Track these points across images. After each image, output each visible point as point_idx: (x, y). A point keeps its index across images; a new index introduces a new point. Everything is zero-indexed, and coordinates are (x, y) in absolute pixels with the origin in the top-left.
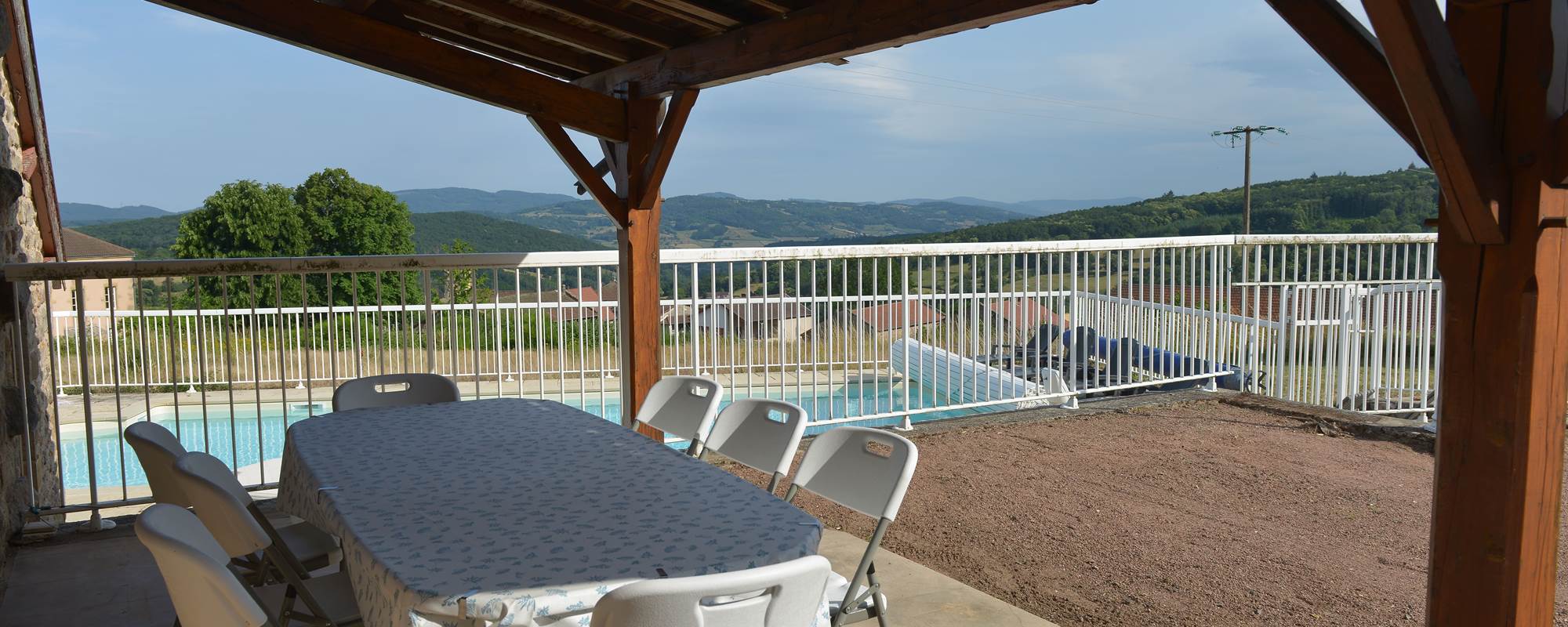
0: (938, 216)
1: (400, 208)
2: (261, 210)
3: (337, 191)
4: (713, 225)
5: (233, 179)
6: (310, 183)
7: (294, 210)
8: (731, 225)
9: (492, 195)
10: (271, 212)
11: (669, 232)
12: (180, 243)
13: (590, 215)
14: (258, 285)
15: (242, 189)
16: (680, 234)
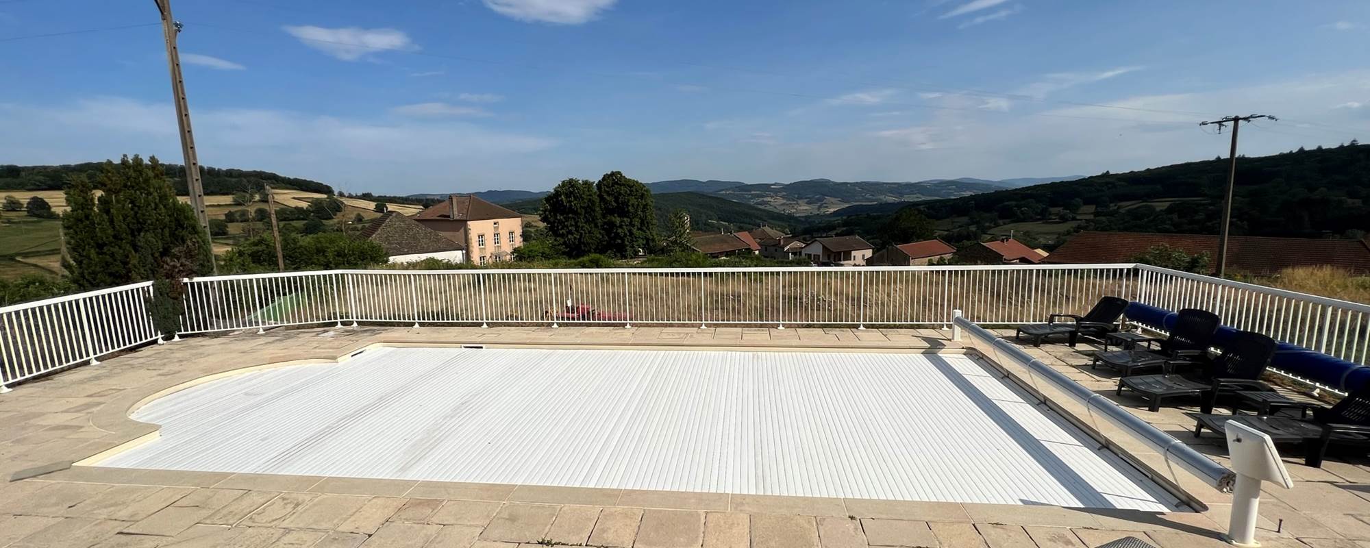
0: (950, 189)
1: (647, 191)
2: (579, 193)
3: (617, 183)
4: (817, 197)
5: (566, 178)
6: (604, 179)
7: (595, 193)
8: (827, 196)
9: (704, 183)
10: (584, 194)
11: (794, 200)
12: (542, 211)
13: (753, 192)
14: (577, 231)
15: (570, 183)
16: (800, 202)
